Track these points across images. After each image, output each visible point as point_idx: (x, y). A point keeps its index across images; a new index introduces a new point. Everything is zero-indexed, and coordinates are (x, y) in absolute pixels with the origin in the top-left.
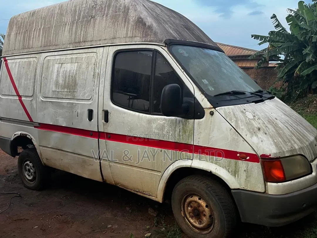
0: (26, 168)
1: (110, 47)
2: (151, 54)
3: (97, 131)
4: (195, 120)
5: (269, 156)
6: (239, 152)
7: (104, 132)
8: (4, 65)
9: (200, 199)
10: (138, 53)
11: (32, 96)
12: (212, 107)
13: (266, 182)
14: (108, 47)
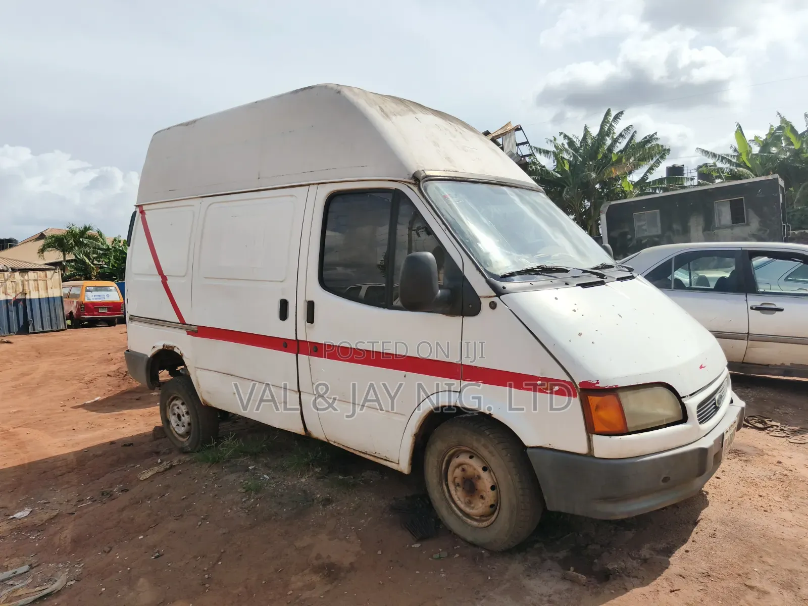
0: (173, 410)
1: (319, 185)
2: (389, 197)
3: (295, 339)
4: (465, 318)
5: (596, 385)
6: (540, 377)
7: (306, 341)
8: (140, 220)
9: (471, 457)
10: (369, 196)
11: (184, 276)
12: (495, 294)
13: (590, 435)
14: (316, 186)
